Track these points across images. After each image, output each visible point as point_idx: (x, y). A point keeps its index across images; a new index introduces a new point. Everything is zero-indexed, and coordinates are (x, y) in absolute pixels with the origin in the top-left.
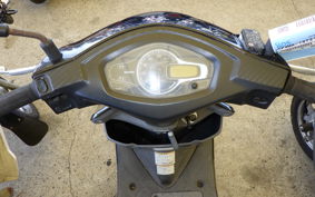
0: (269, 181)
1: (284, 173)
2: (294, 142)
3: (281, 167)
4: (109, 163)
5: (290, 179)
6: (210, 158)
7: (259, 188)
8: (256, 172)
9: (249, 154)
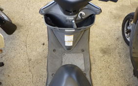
0: (110, 54)
1: (117, 51)
2: (122, 39)
3: (116, 49)
4: (44, 44)
5: (119, 53)
6: (88, 40)
7: (106, 56)
8: (105, 50)
9: (103, 43)
